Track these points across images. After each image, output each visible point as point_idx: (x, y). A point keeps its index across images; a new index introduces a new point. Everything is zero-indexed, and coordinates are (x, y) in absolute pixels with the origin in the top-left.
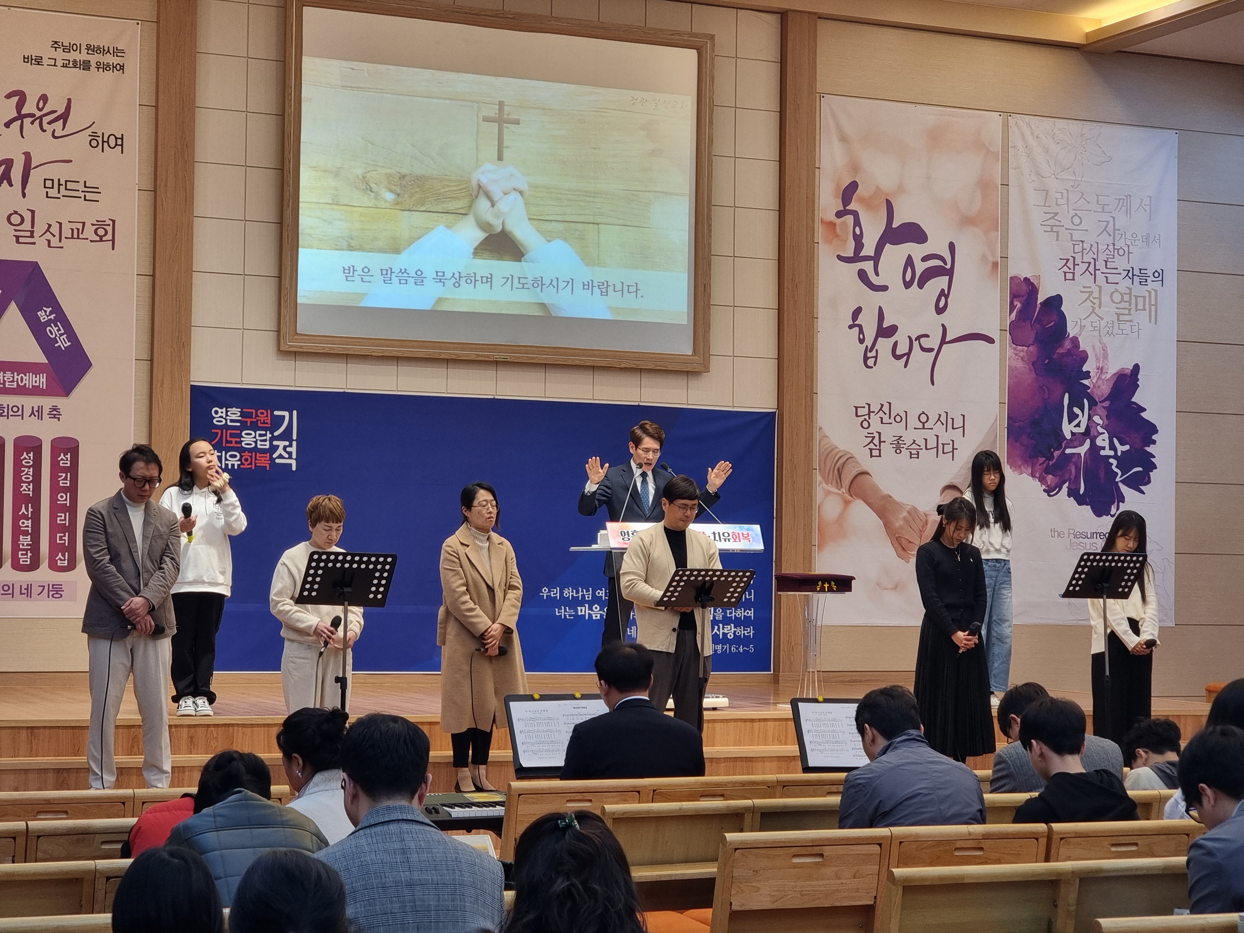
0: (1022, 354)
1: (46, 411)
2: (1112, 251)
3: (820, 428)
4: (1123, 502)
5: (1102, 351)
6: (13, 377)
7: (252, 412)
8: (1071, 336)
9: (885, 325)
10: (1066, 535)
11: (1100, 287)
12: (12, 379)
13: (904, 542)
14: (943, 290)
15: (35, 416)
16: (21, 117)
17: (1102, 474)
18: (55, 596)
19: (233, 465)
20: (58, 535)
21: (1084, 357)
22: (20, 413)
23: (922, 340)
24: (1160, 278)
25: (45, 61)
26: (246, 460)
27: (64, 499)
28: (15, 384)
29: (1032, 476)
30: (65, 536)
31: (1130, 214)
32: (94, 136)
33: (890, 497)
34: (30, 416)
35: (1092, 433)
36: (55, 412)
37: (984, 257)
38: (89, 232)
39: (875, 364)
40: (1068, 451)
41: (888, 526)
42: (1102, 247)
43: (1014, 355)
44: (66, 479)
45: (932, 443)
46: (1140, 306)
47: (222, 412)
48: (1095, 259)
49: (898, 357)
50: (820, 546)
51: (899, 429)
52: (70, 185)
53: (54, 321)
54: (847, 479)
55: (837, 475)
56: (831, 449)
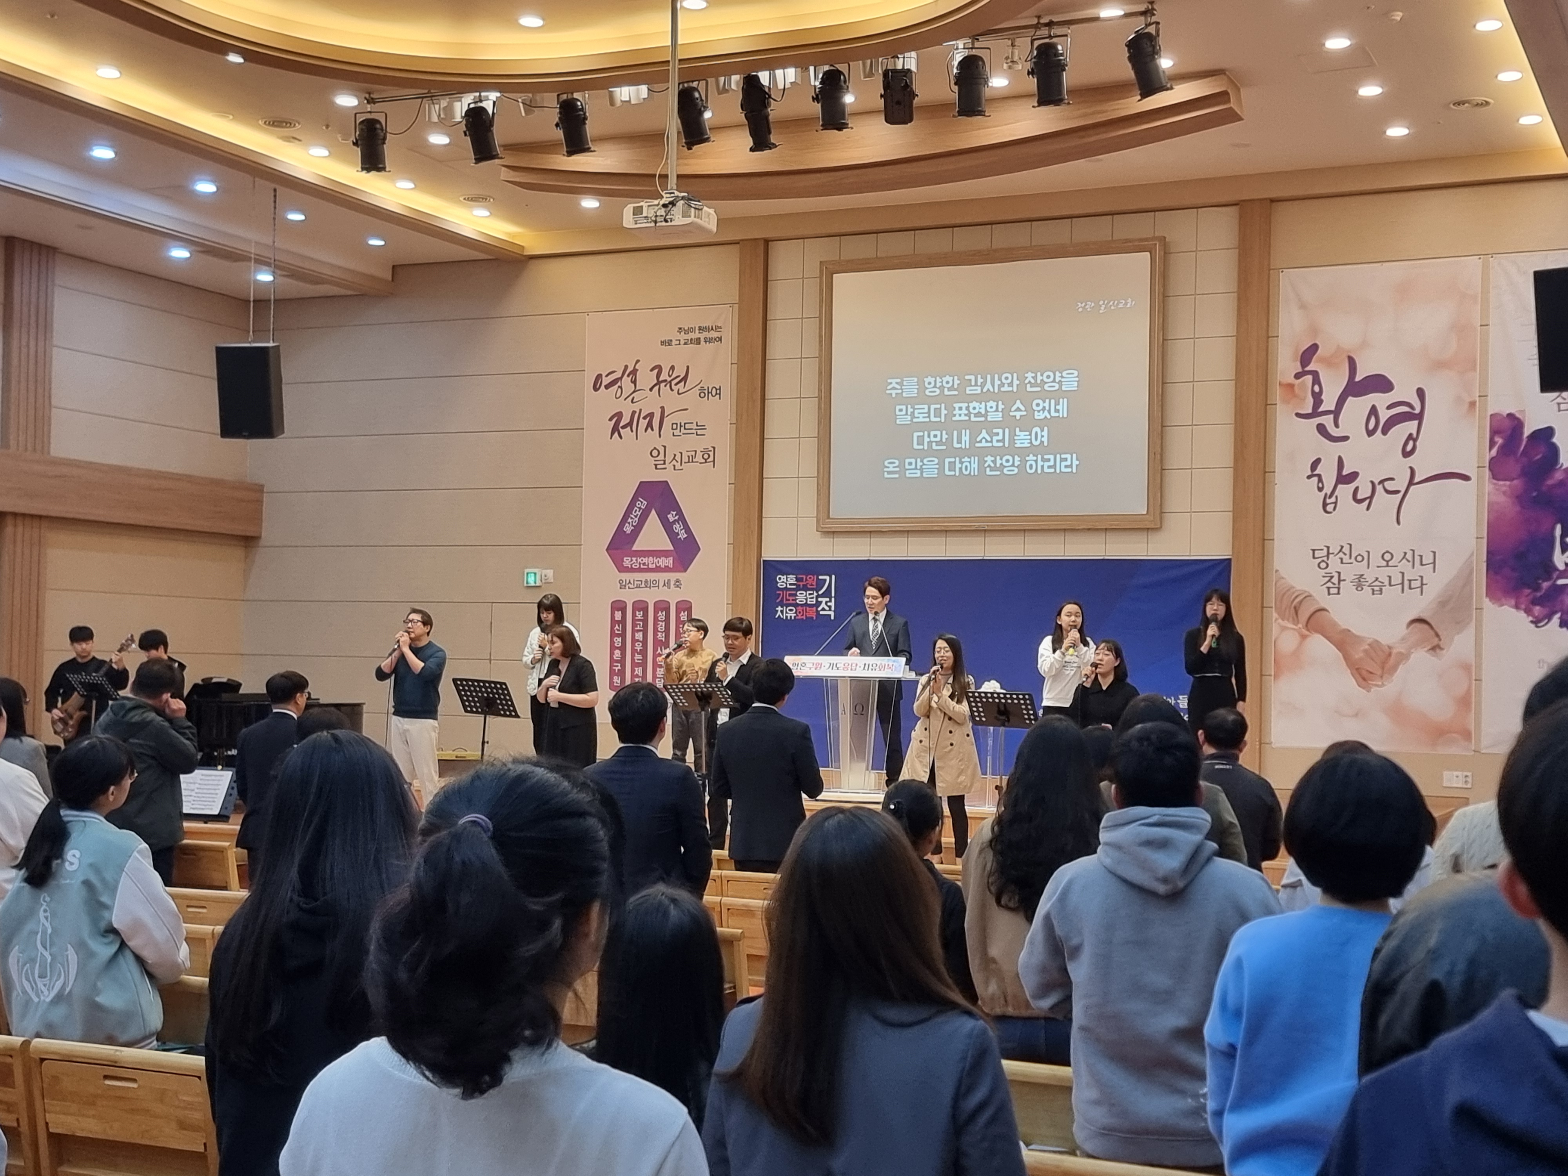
0: (1504, 489)
1: (672, 583)
3: (1277, 571)
6: (653, 560)
7: (803, 578)
8: (1564, 467)
9: (1345, 472)
12: (652, 562)
13: (1364, 673)
14: (1411, 435)
15: (666, 586)
16: (659, 383)
19: (791, 617)
22: (657, 584)
23: (1386, 483)
25: (674, 342)
26: (800, 613)
28: (654, 565)
29: (1516, 608)
32: (702, 389)
33: (1349, 631)
34: (663, 587)
36: (678, 583)
37: (1459, 399)
38: (699, 458)
39: (1335, 509)
40: (1560, 582)
41: (1347, 658)
43: (1494, 490)
45: (1396, 580)
47: (784, 578)
49: (1360, 501)
50: (1276, 676)
51: (1361, 568)
52: (687, 426)
53: (677, 521)
54: (1304, 615)
55: (1294, 613)
56: (1287, 589)
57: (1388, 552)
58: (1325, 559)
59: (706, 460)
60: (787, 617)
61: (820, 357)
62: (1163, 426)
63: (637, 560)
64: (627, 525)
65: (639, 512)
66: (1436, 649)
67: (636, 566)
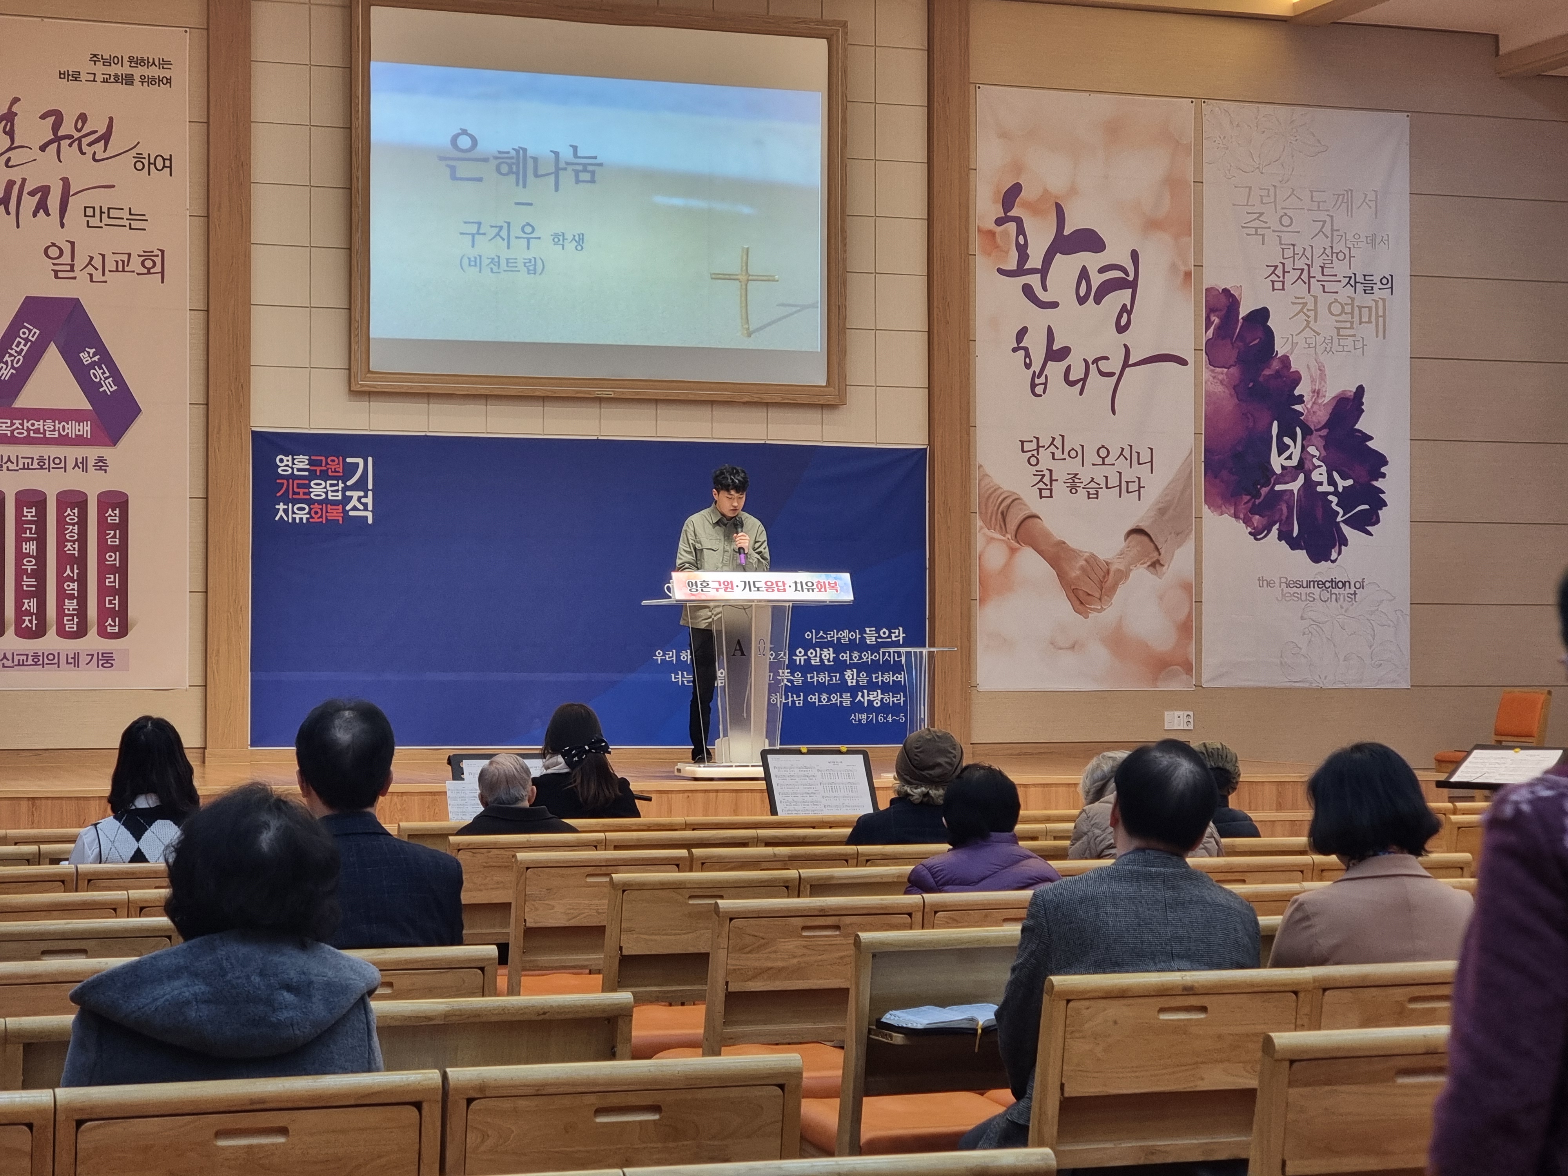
0: (1221, 377)
1: (91, 462)
2: (1330, 255)
3: (980, 466)
4: (1346, 545)
5: (1318, 371)
6: (54, 426)
7: (322, 460)
8: (1279, 355)
9: (1056, 347)
10: (1277, 584)
11: (1315, 298)
12: (52, 428)
13: (1081, 595)
14: (1124, 306)
15: (79, 468)
16: (57, 139)
17: (1319, 513)
18: (105, 665)
19: (301, 519)
20: (107, 599)
21: (1296, 379)
22: (62, 465)
23: (1100, 363)
24: (1389, 285)
25: (83, 77)
26: (316, 513)
27: (113, 559)
28: (56, 433)
29: (1235, 517)
30: (115, 599)
31: (1352, 211)
32: (139, 157)
33: (1064, 543)
34: (73, 468)
35: (1306, 466)
36: (101, 464)
37: (1173, 267)
38: (135, 264)
39: (1044, 392)
40: (1278, 488)
41: (1062, 576)
42: (1318, 251)
43: (1211, 379)
44: (114, 536)
45: (1113, 481)
46: (1365, 319)
47: (288, 461)
48: (1308, 265)
49: (1072, 384)
50: (982, 601)
51: (1073, 466)
52: (113, 213)
53: (98, 363)
54: (1013, 524)
55: (1001, 520)
56: (992, 489)
57: (1103, 447)
58: (1035, 453)
60: (294, 519)
63: (22, 424)
64: (3, 365)
65: (25, 345)
66: (1155, 565)
67: (23, 433)
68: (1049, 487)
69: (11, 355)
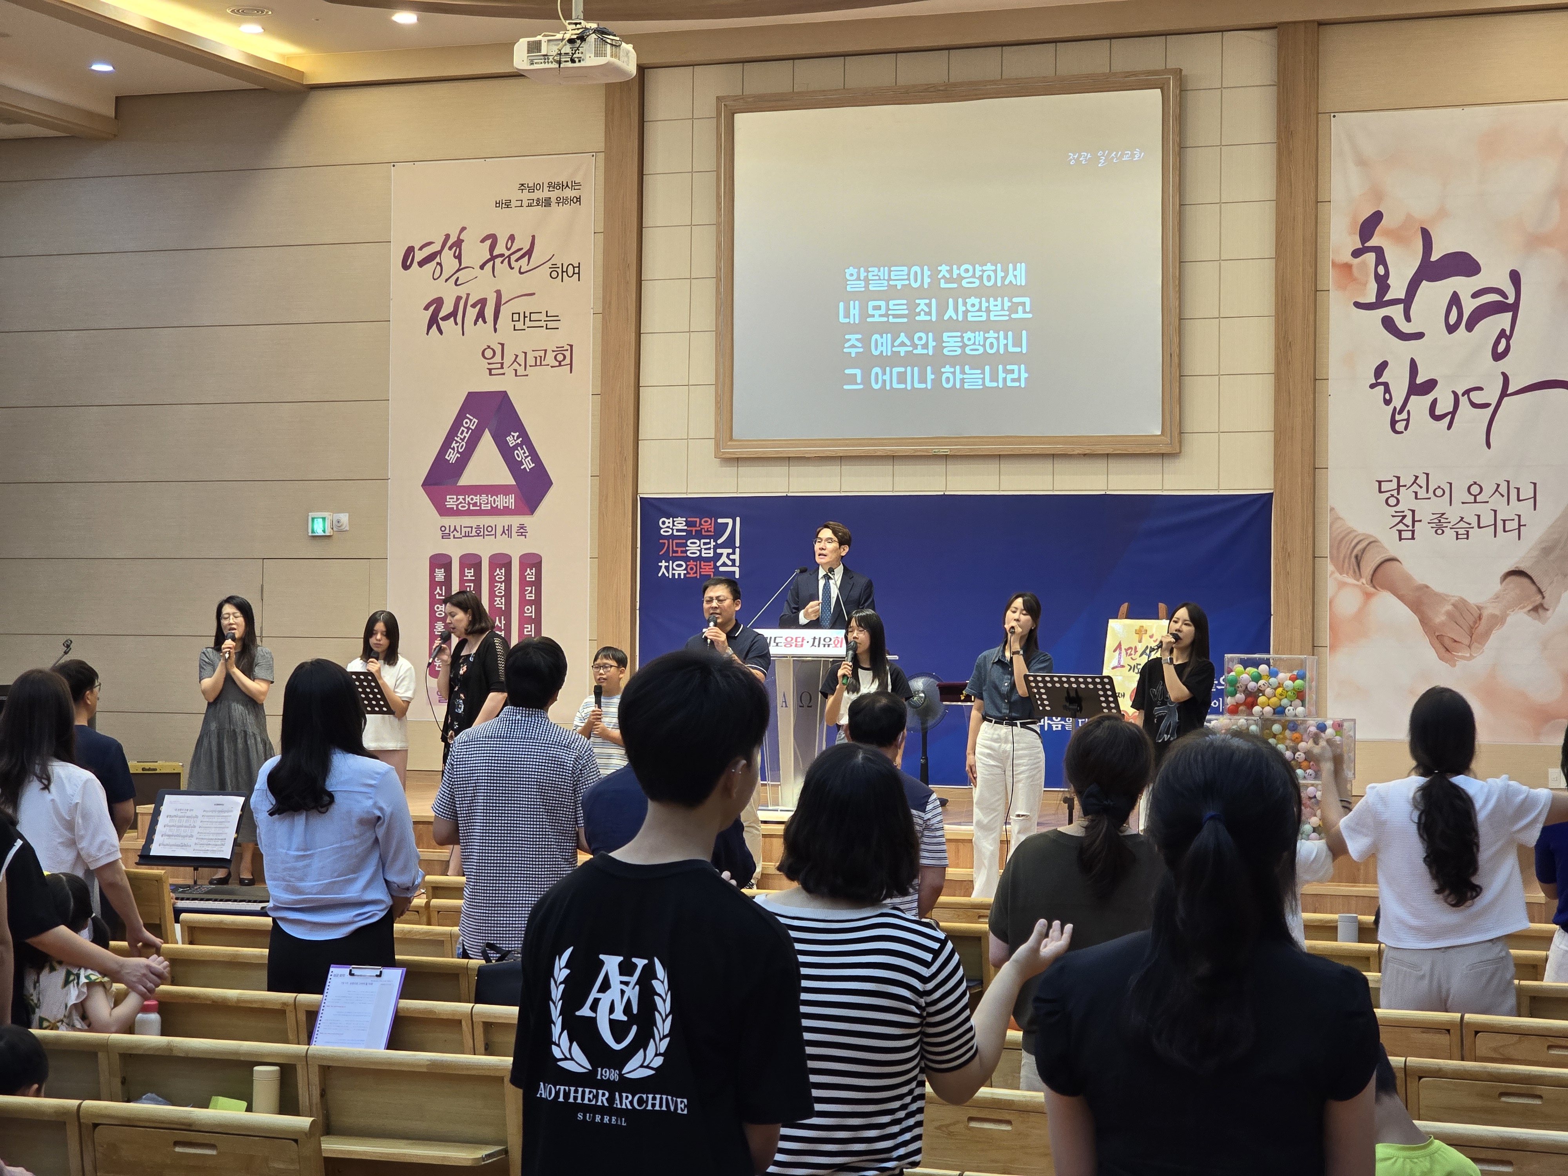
1: (514, 529)
3: (1332, 509)
7: (697, 521)
9: (1419, 380)
13: (1447, 642)
14: (1503, 331)
15: (506, 534)
16: (493, 258)
19: (679, 575)
22: (493, 532)
23: (1471, 394)
25: (514, 203)
26: (692, 569)
27: (530, 611)
28: (489, 505)
32: (554, 267)
33: (1427, 587)
34: (501, 535)
36: (522, 530)
38: (550, 359)
39: (1406, 428)
41: (1425, 622)
44: (531, 592)
45: (1488, 519)
47: (669, 523)
49: (1439, 418)
50: (1333, 647)
51: (1441, 505)
52: (534, 317)
53: (520, 445)
54: (1368, 566)
55: (1355, 564)
56: (1346, 532)
57: (1475, 483)
58: (1395, 493)
59: (560, 362)
60: (673, 575)
61: (718, 224)
62: (1180, 319)
63: (464, 499)
64: (450, 450)
65: (467, 433)
66: (1538, 609)
67: (465, 507)
68: (1410, 528)
69: (457, 442)
